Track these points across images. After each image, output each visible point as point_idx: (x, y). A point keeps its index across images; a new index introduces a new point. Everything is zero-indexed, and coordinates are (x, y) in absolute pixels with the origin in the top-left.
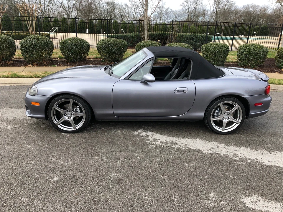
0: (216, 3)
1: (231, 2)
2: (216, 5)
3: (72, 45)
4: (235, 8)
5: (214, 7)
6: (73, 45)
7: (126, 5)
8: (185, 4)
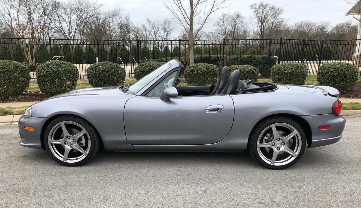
0: (261, 21)
1: (280, 20)
2: (260, 24)
3: (104, 71)
4: (285, 28)
5: (259, 27)
6: (106, 72)
7: (143, 26)
8: (221, 23)
